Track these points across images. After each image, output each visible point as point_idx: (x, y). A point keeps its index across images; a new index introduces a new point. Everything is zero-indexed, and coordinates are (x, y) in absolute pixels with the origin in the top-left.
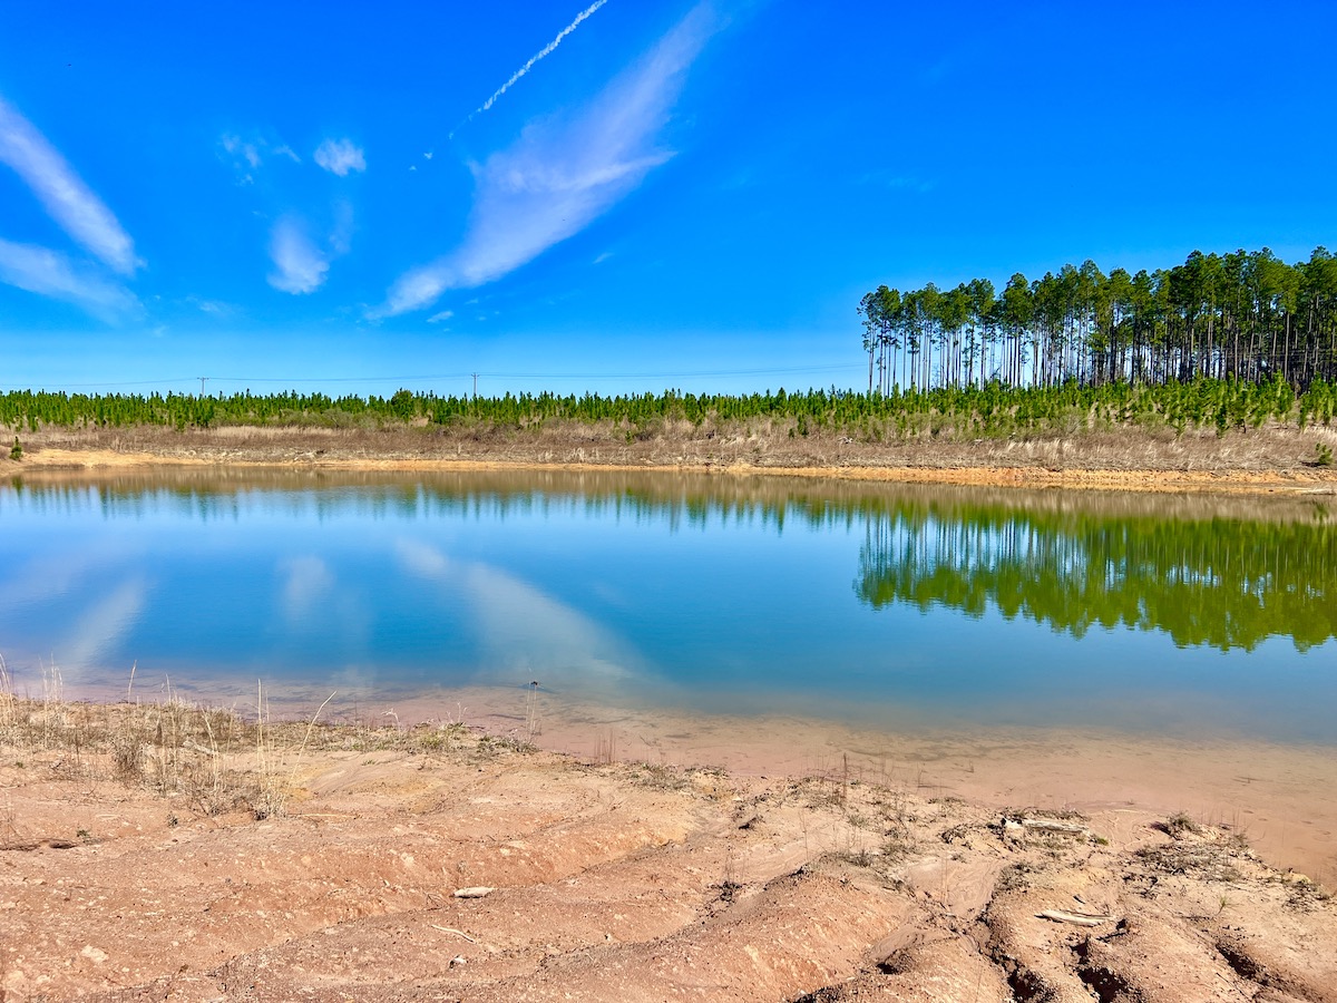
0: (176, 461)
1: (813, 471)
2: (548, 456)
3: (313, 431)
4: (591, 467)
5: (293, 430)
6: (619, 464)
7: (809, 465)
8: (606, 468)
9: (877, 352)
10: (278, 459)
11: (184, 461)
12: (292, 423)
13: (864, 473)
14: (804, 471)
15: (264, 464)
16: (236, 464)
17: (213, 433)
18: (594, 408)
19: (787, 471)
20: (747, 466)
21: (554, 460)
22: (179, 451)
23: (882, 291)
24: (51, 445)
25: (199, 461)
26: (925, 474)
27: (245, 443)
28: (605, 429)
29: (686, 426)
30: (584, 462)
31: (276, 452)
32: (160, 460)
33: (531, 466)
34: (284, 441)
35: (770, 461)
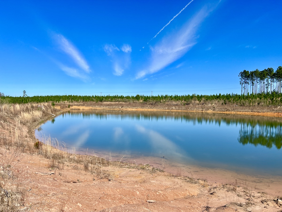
0: (96, 108)
1: (228, 112)
2: (167, 108)
3: (121, 103)
4: (176, 111)
5: (117, 103)
6: (182, 110)
7: (227, 111)
8: (179, 111)
9: (243, 85)
10: (114, 108)
11: (97, 108)
12: (117, 101)
13: (241, 113)
14: (225, 112)
15: (112, 109)
16: (107, 109)
17: (103, 103)
18: (177, 98)
19: (221, 112)
20: (212, 111)
21: (168, 109)
22: (97, 106)
23: (245, 71)
24: (75, 105)
25: (100, 108)
26: (256, 114)
27: (108, 105)
28: (179, 103)
29: (197, 102)
30: (174, 109)
31: (114, 107)
32: (93, 108)
33: (163, 110)
34: (115, 105)
35: (217, 110)
